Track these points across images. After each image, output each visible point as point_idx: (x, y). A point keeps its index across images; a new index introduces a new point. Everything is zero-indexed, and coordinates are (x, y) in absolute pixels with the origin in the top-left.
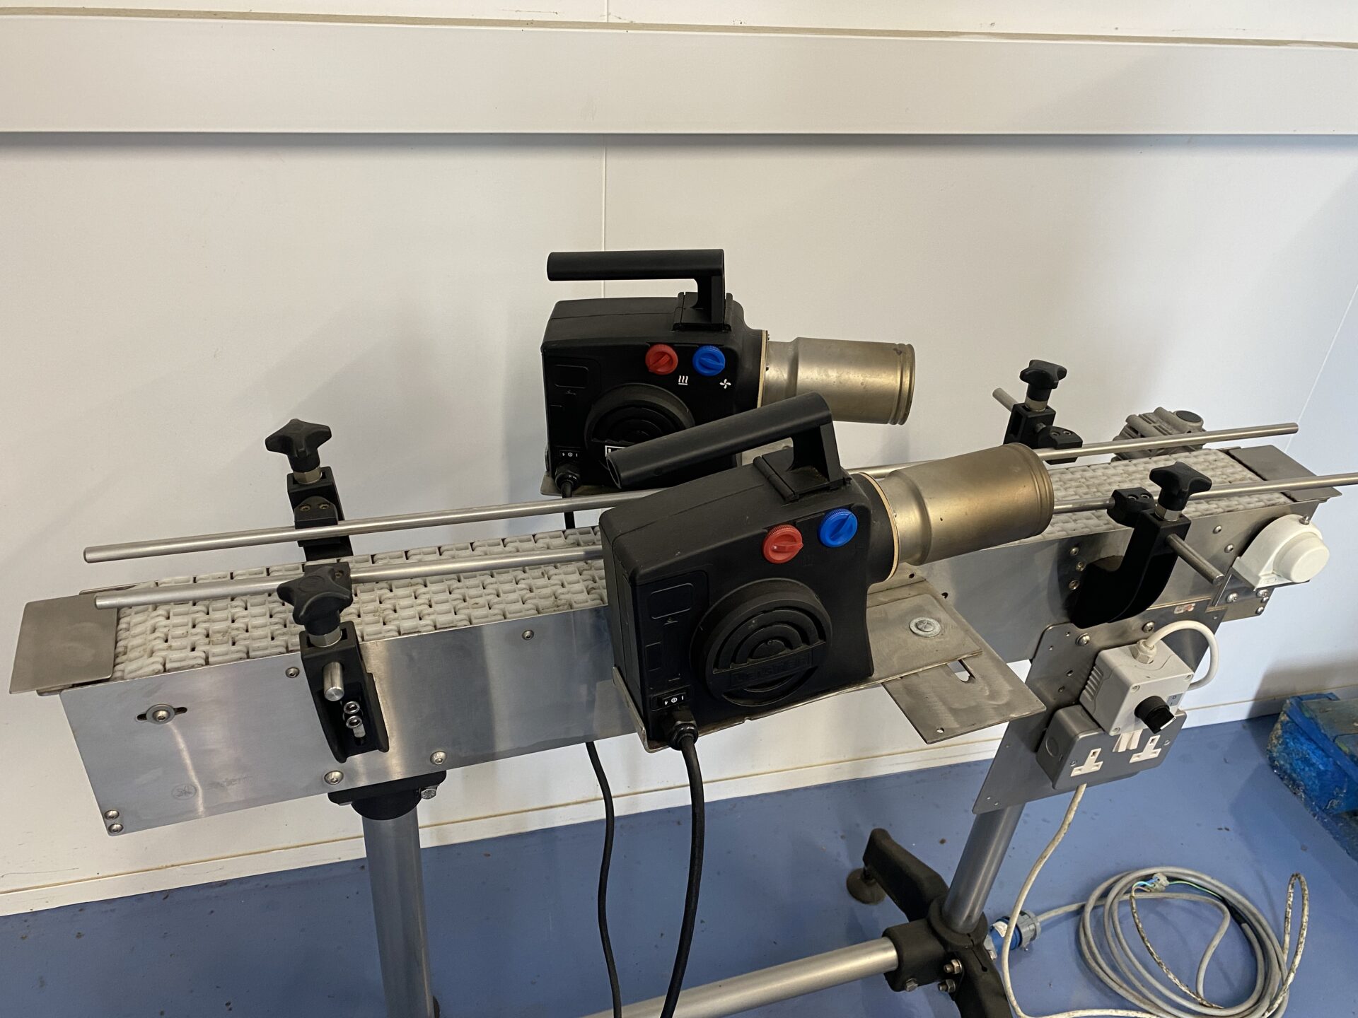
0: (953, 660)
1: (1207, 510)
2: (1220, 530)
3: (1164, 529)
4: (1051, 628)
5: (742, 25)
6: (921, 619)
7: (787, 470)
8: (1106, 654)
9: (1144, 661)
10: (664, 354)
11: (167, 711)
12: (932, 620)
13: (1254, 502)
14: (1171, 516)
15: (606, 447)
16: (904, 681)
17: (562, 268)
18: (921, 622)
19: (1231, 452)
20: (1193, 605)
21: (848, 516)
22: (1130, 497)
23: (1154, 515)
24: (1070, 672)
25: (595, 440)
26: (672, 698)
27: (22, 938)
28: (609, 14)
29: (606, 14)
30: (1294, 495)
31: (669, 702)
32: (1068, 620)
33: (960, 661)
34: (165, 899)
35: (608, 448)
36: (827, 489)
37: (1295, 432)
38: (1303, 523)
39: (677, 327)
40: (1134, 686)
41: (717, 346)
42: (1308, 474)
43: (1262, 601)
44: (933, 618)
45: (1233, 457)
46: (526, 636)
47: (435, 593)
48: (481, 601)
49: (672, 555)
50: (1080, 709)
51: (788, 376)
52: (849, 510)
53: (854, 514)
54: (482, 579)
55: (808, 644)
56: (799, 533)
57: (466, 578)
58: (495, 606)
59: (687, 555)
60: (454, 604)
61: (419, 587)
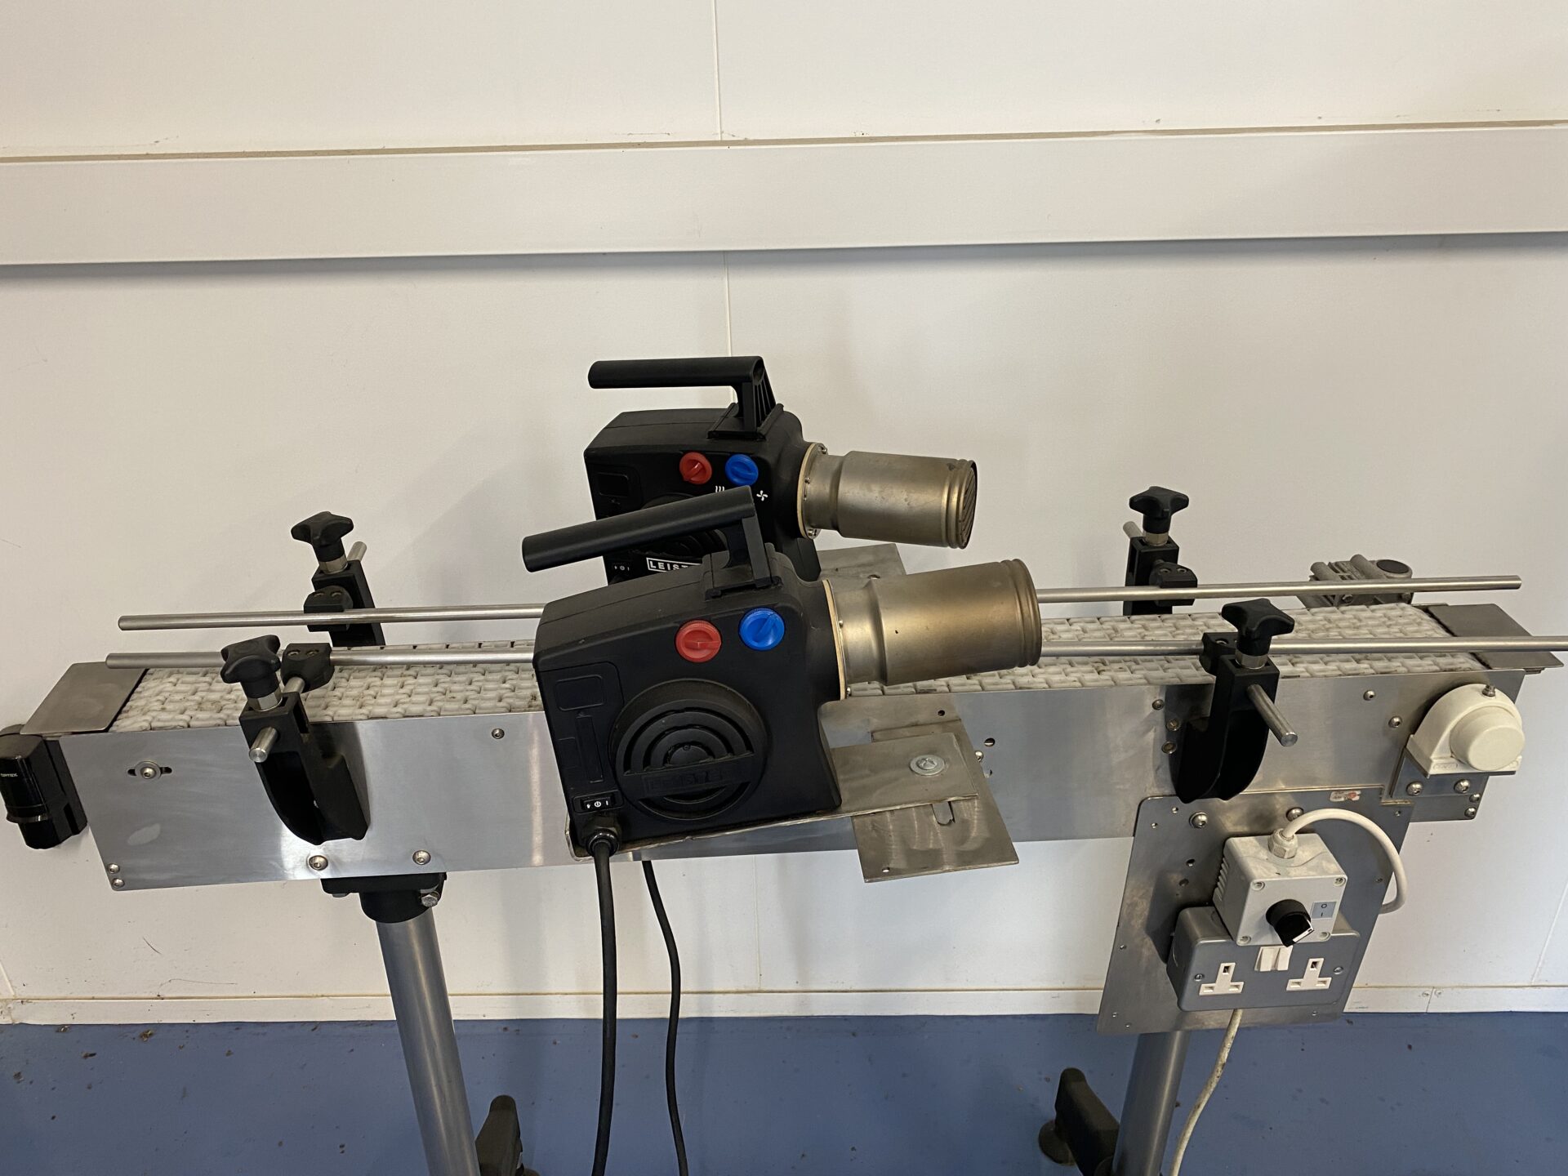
0: (940, 801)
1: (1355, 670)
2: (1372, 696)
3: (1239, 677)
4: (1149, 799)
5: (864, 136)
7: (724, 567)
8: (1236, 842)
9: (1281, 854)
10: (696, 462)
11: (153, 769)
13: (1427, 665)
14: (1252, 663)
15: (648, 559)
16: (876, 818)
17: (605, 376)
18: (923, 760)
19: (1431, 609)
20: (1358, 793)
21: (770, 616)
22: (1218, 642)
23: (1233, 661)
24: (1191, 861)
26: (596, 801)
27: (180, 1048)
28: (722, 132)
29: (719, 132)
30: (1485, 656)
31: (592, 805)
32: (1174, 793)
33: (947, 802)
34: (313, 1030)
36: (752, 587)
37: (1517, 587)
38: (1486, 694)
39: (713, 435)
40: (1258, 880)
41: (748, 454)
42: (1522, 633)
43: (1471, 801)
44: (940, 757)
45: (1432, 616)
46: (496, 735)
47: (420, 685)
48: (459, 696)
49: (576, 643)
50: (1210, 909)
51: (827, 490)
52: (773, 610)
53: (780, 615)
54: (471, 675)
55: (734, 755)
56: (716, 630)
57: (458, 674)
58: (470, 702)
59: (592, 644)
60: (433, 695)
61: (409, 678)
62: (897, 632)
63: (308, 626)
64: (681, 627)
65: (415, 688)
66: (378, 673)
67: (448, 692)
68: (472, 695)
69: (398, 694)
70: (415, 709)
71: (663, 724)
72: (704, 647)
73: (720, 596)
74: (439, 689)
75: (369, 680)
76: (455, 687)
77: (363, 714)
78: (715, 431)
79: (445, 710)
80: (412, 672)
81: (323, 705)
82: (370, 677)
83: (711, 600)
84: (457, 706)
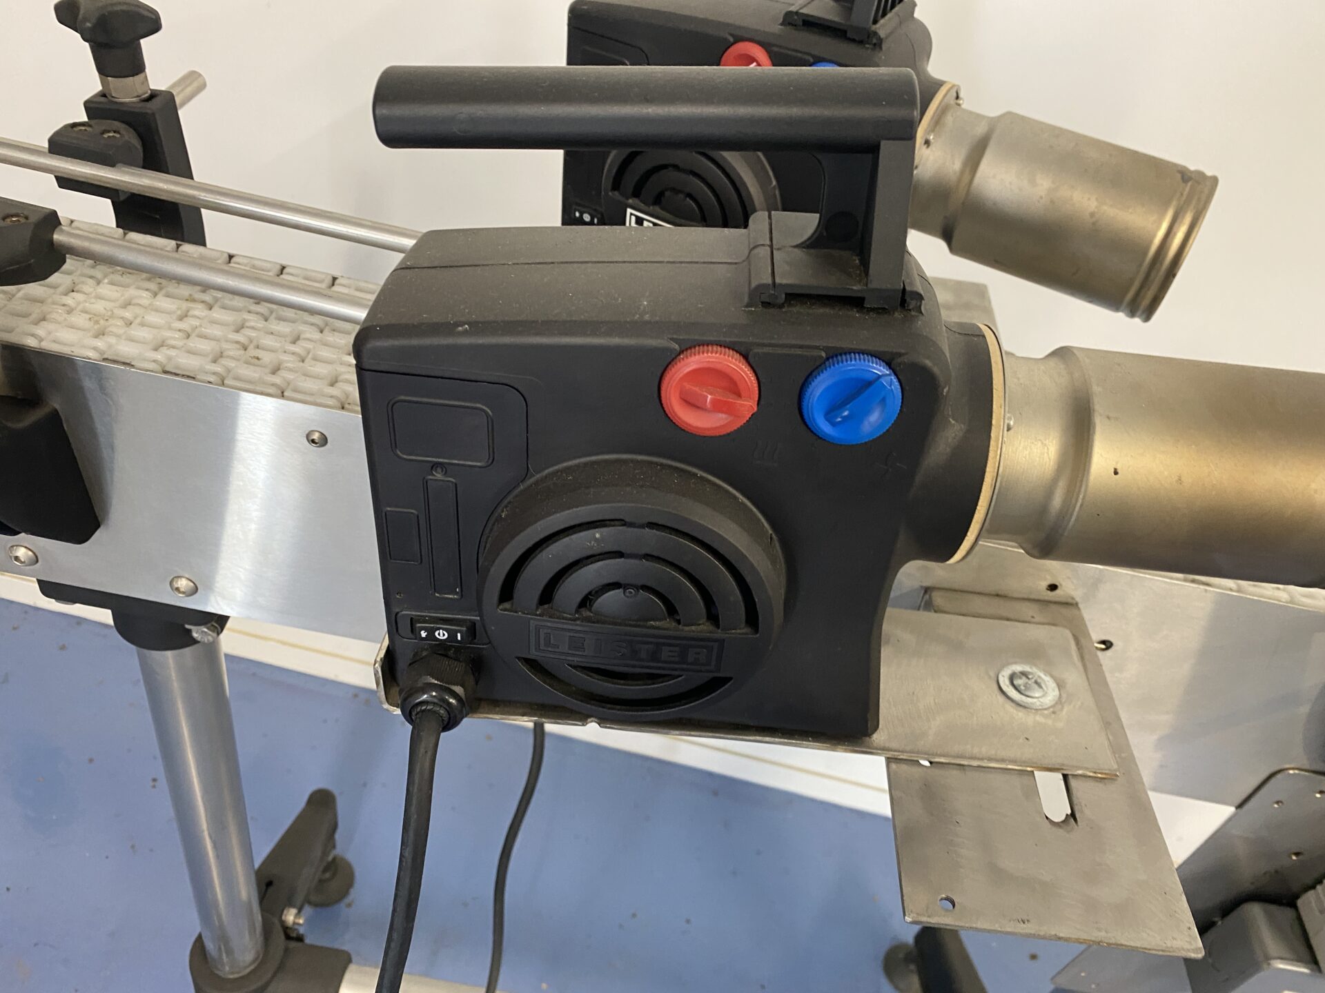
0: (1052, 770)
4: (1291, 772)
6: (1027, 668)
7: (796, 246)
10: (750, 59)
12: (1047, 678)
15: (629, 211)
18: (1024, 674)
21: (879, 377)
25: (616, 195)
26: (439, 629)
31: (431, 632)
33: (1065, 777)
35: (631, 214)
36: (856, 302)
39: (792, 20)
44: (1052, 676)
46: (313, 441)
47: (213, 322)
48: (267, 357)
49: (447, 328)
50: (1289, 912)
51: (957, 165)
52: (889, 365)
53: (900, 381)
54: (302, 327)
55: (718, 627)
56: (753, 378)
57: (280, 319)
58: (283, 373)
59: (481, 341)
60: (225, 346)
61: (200, 306)
62: (1116, 473)
63: (57, 178)
64: (682, 352)
65: (201, 326)
66: (153, 286)
67: (251, 346)
68: (289, 361)
69: (170, 328)
70: (187, 362)
71: (596, 540)
72: (718, 407)
73: (781, 306)
74: (239, 337)
75: (132, 292)
76: (268, 341)
77: (95, 349)
78: (797, 13)
79: (237, 378)
80: (207, 297)
81: (34, 316)
82: (138, 288)
83: (760, 309)
84: (256, 375)
